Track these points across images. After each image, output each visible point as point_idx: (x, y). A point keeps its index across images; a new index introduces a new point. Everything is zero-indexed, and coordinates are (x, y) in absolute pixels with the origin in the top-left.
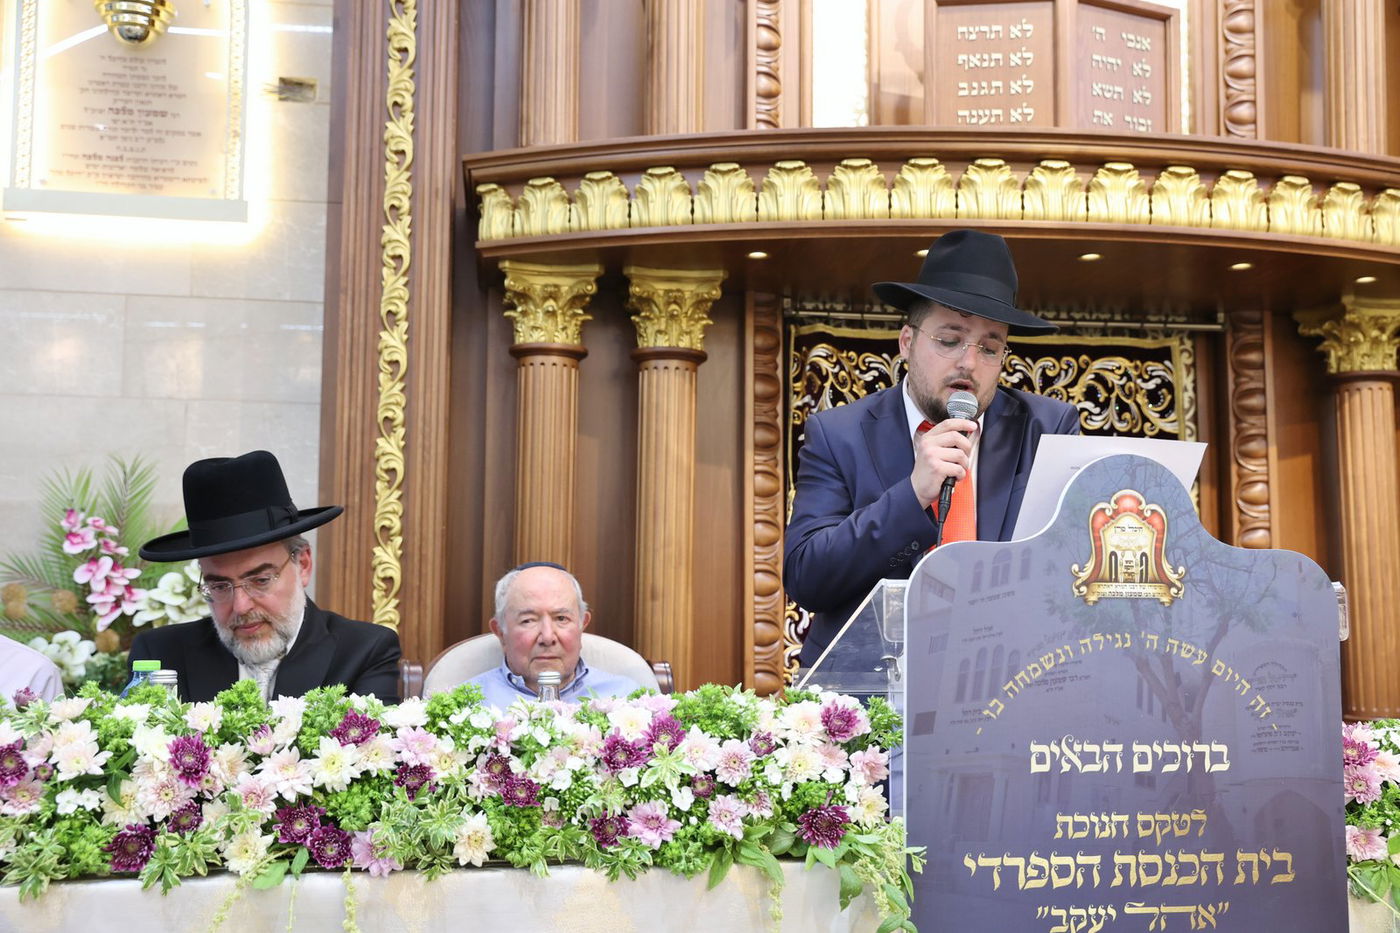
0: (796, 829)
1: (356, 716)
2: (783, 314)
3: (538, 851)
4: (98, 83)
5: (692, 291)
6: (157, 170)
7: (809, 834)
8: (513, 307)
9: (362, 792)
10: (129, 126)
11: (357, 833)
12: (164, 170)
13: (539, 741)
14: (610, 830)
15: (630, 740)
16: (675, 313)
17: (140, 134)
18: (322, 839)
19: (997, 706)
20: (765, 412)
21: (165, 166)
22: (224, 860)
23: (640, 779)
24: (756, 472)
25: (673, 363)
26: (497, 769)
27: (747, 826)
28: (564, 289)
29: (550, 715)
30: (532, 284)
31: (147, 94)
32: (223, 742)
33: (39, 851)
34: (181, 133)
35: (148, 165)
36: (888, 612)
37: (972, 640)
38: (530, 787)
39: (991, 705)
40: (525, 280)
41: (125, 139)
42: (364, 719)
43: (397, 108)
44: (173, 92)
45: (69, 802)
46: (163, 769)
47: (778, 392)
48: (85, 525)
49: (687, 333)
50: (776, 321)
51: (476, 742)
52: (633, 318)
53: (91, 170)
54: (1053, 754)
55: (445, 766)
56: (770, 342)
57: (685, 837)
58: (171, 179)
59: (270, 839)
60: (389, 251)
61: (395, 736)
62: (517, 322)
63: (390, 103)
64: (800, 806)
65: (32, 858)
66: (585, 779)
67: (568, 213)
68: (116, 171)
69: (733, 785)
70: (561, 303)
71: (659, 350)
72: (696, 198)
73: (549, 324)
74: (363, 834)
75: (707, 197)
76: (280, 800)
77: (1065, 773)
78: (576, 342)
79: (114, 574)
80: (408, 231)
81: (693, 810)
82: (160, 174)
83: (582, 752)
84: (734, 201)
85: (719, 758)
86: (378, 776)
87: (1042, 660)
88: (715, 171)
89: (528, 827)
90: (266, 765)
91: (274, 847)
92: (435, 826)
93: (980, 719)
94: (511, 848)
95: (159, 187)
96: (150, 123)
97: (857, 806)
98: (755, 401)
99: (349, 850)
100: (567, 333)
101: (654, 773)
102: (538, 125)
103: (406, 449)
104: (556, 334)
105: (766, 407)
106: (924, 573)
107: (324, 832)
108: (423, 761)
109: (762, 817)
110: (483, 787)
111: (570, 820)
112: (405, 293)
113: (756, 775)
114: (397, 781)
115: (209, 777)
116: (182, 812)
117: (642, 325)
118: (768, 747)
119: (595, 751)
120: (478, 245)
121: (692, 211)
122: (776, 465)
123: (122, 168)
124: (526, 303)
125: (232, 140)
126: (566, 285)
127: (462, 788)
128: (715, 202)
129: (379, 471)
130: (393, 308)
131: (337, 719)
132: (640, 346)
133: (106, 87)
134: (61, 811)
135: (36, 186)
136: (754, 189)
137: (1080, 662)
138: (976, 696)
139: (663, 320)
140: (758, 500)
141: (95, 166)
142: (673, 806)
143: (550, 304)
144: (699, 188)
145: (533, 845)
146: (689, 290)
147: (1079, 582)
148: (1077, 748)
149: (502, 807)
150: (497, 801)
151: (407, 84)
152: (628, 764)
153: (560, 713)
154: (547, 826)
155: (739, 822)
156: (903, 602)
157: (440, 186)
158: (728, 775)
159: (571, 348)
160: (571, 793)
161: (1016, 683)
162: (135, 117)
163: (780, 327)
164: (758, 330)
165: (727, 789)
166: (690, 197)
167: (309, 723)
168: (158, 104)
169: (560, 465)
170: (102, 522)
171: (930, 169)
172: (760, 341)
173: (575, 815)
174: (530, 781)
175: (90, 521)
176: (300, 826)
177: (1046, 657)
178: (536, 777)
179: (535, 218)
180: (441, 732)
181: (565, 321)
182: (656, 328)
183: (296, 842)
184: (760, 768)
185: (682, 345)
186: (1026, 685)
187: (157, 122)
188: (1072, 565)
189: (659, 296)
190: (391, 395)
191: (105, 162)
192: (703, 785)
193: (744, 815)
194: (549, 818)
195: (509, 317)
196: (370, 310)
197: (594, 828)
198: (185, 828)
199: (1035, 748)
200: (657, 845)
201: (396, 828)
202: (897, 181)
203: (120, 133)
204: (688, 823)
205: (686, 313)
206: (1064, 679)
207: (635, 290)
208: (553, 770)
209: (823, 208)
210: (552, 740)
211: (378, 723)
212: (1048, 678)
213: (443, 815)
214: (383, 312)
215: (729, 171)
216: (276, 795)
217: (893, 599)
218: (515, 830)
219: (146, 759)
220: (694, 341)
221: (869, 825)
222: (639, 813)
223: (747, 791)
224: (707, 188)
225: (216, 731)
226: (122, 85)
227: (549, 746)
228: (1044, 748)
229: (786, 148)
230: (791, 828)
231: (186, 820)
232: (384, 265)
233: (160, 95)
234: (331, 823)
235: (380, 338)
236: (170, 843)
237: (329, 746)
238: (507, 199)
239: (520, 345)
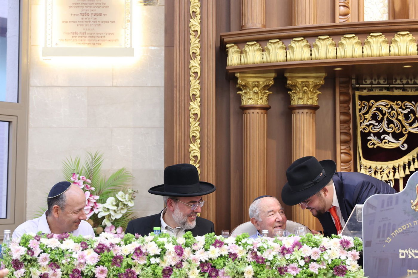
0: (333, 272)
1: (218, 241)
2: (352, 86)
3: (265, 275)
4: (76, 4)
5: (312, 82)
6: (99, 37)
7: (336, 273)
8: (241, 90)
9: (221, 259)
10: (87, 20)
11: (220, 270)
12: (101, 37)
13: (264, 247)
14: (283, 271)
15: (287, 247)
16: (306, 91)
17: (92, 23)
18: (211, 271)
19: (389, 239)
20: (345, 128)
21: (102, 35)
22: (188, 276)
23: (290, 257)
24: (341, 153)
25: (305, 111)
26: (254, 254)
27: (319, 270)
28: (261, 83)
29: (267, 241)
30: (248, 81)
31: (94, 7)
32: (186, 247)
33: (147, 272)
34: (108, 22)
35: (96, 35)
36: (358, 213)
37: (382, 221)
38: (263, 259)
39: (388, 239)
40: (246, 80)
41: (86, 25)
42: (220, 241)
43: (194, 13)
44: (104, 5)
45: (153, 261)
46: (173, 253)
47: (350, 119)
48: (79, 179)
49: (311, 99)
50: (349, 90)
51: (248, 247)
52: (289, 92)
53: (74, 38)
54: (406, 253)
55: (241, 253)
56: (346, 98)
57: (302, 272)
58: (104, 40)
59: (199, 271)
60: (192, 70)
61: (228, 245)
62: (242, 96)
63: (191, 11)
64: (333, 265)
65: (146, 274)
66: (276, 257)
67: (262, 55)
68: (83, 38)
69: (315, 260)
70: (260, 89)
71: (300, 106)
72: (312, 49)
73: (255, 97)
74: (221, 270)
75: (317, 49)
76: (201, 261)
77: (410, 258)
78: (266, 103)
79: (91, 198)
80: (199, 62)
81: (305, 266)
82: (100, 39)
83: (275, 250)
84: (327, 51)
85: (311, 252)
86: (224, 256)
87: (402, 227)
88: (320, 39)
89: (262, 269)
90: (197, 253)
91: (200, 273)
92: (239, 267)
93: (384, 243)
94: (258, 274)
95: (100, 44)
96: (96, 19)
97: (350, 266)
98: (340, 123)
99: (218, 274)
100: (262, 100)
101: (294, 256)
102: (249, 17)
103: (201, 148)
104: (258, 101)
105: (345, 126)
106: (367, 203)
107: (212, 269)
108: (235, 252)
109: (323, 268)
110: (251, 259)
111: (273, 268)
112: (199, 87)
113: (321, 257)
114: (229, 257)
115: (184, 255)
116: (178, 264)
117: (292, 95)
118: (324, 249)
119: (278, 250)
120: (227, 68)
121: (311, 55)
122: (350, 150)
123: (86, 37)
124: (246, 88)
125: (127, 24)
126: (262, 81)
127: (246, 259)
128: (320, 51)
129: (191, 157)
130: (194, 93)
131: (213, 241)
132: (292, 104)
133: (79, 5)
134: (151, 263)
135: (54, 46)
136: (335, 45)
137: (414, 227)
138: (383, 236)
139: (301, 93)
140: (342, 164)
141: (75, 37)
142: (299, 264)
143: (256, 89)
144: (313, 45)
145: (264, 274)
146: (311, 81)
147: (413, 205)
148: (413, 251)
149: (256, 264)
150: (254, 263)
151: (198, 4)
152: (287, 253)
153: (269, 240)
154: (267, 269)
155: (317, 269)
156: (362, 211)
157: (211, 43)
158: (314, 257)
159: (264, 106)
160: (273, 261)
161: (395, 233)
162: (90, 16)
163: (350, 92)
164: (341, 94)
165: (314, 261)
166: (310, 49)
167: (207, 242)
168: (98, 11)
169: (261, 153)
170: (85, 178)
171: (406, 36)
172: (342, 98)
173: (274, 266)
174: (263, 257)
175: (81, 177)
176: (206, 268)
177: (404, 226)
178: (264, 256)
179: (249, 57)
180: (239, 245)
181: (262, 95)
182: (298, 97)
183: (205, 272)
184: (322, 255)
185: (309, 103)
186: (398, 234)
187: (99, 18)
188: (411, 201)
189: (299, 84)
190: (195, 127)
191: (79, 35)
192: (307, 259)
193: (318, 267)
194: (267, 267)
195: (240, 94)
196: (186, 94)
197: (279, 270)
198: (179, 268)
199: (401, 251)
200: (295, 275)
201: (230, 268)
202: (393, 41)
203: (84, 23)
204: (303, 269)
205: (310, 90)
206: (409, 232)
207: (289, 82)
208: (268, 255)
209: (363, 52)
210: (268, 247)
211: (223, 242)
212: (404, 232)
213: (241, 265)
214: (191, 94)
215: (325, 39)
216: (200, 260)
217: (359, 210)
218: (259, 270)
219: (169, 251)
220: (314, 102)
221: (353, 271)
222: (290, 266)
223: (319, 261)
224: (317, 45)
225: (184, 244)
226: (85, 4)
227: (267, 249)
228: (403, 251)
229: (348, 30)
230: (331, 271)
231: (179, 265)
232: (191, 76)
233: (99, 7)
234: (214, 267)
235: (190, 104)
236: (176, 271)
237: (212, 248)
238: (238, 49)
239: (244, 106)
